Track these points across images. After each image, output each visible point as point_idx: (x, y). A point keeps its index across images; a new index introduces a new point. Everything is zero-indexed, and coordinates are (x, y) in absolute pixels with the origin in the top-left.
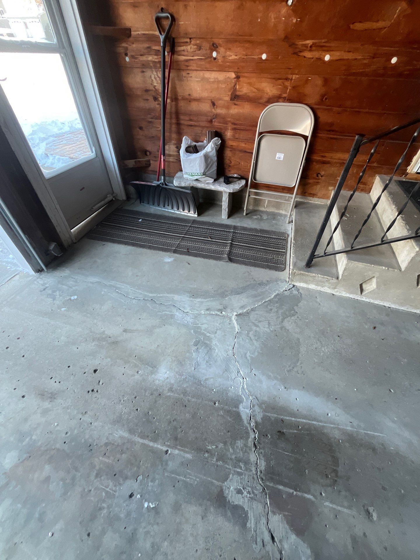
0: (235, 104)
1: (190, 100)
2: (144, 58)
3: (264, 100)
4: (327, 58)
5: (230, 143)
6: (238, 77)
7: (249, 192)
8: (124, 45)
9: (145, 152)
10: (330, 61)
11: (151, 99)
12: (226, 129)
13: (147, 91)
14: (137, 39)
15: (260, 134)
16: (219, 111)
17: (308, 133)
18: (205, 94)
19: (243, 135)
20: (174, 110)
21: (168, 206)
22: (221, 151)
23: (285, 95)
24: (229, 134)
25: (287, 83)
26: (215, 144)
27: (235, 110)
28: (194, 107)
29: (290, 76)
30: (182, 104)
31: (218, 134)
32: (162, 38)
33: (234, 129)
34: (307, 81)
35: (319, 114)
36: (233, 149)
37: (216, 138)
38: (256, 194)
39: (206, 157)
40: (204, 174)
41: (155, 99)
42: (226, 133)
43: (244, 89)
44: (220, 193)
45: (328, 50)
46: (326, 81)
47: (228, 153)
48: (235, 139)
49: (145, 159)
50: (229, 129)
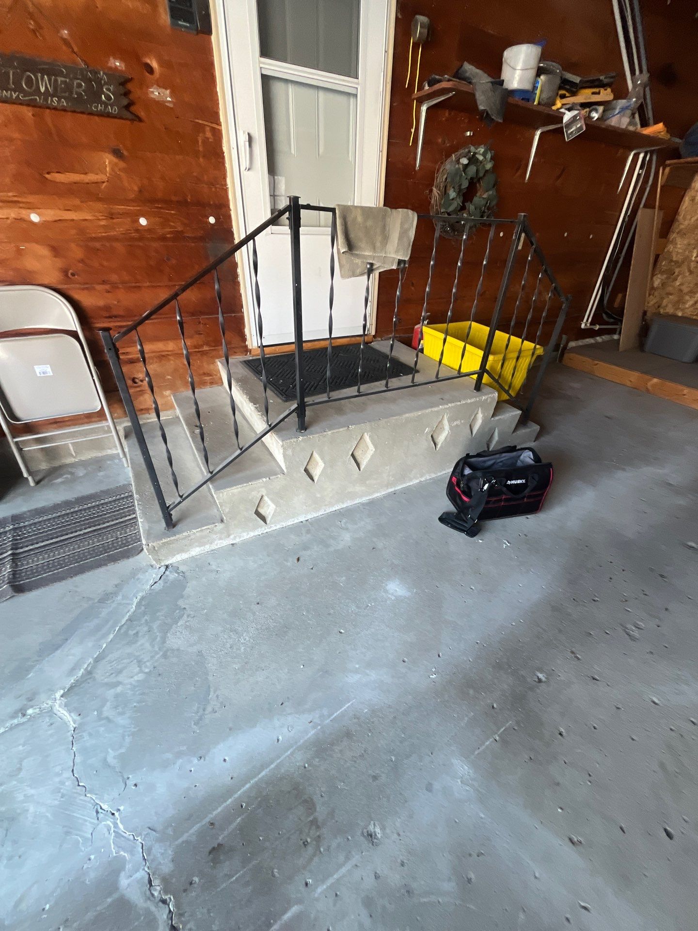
4: (35, 218)
7: (17, 443)
10: (44, 223)
34: (20, 251)
38: (39, 442)
46: (56, 250)
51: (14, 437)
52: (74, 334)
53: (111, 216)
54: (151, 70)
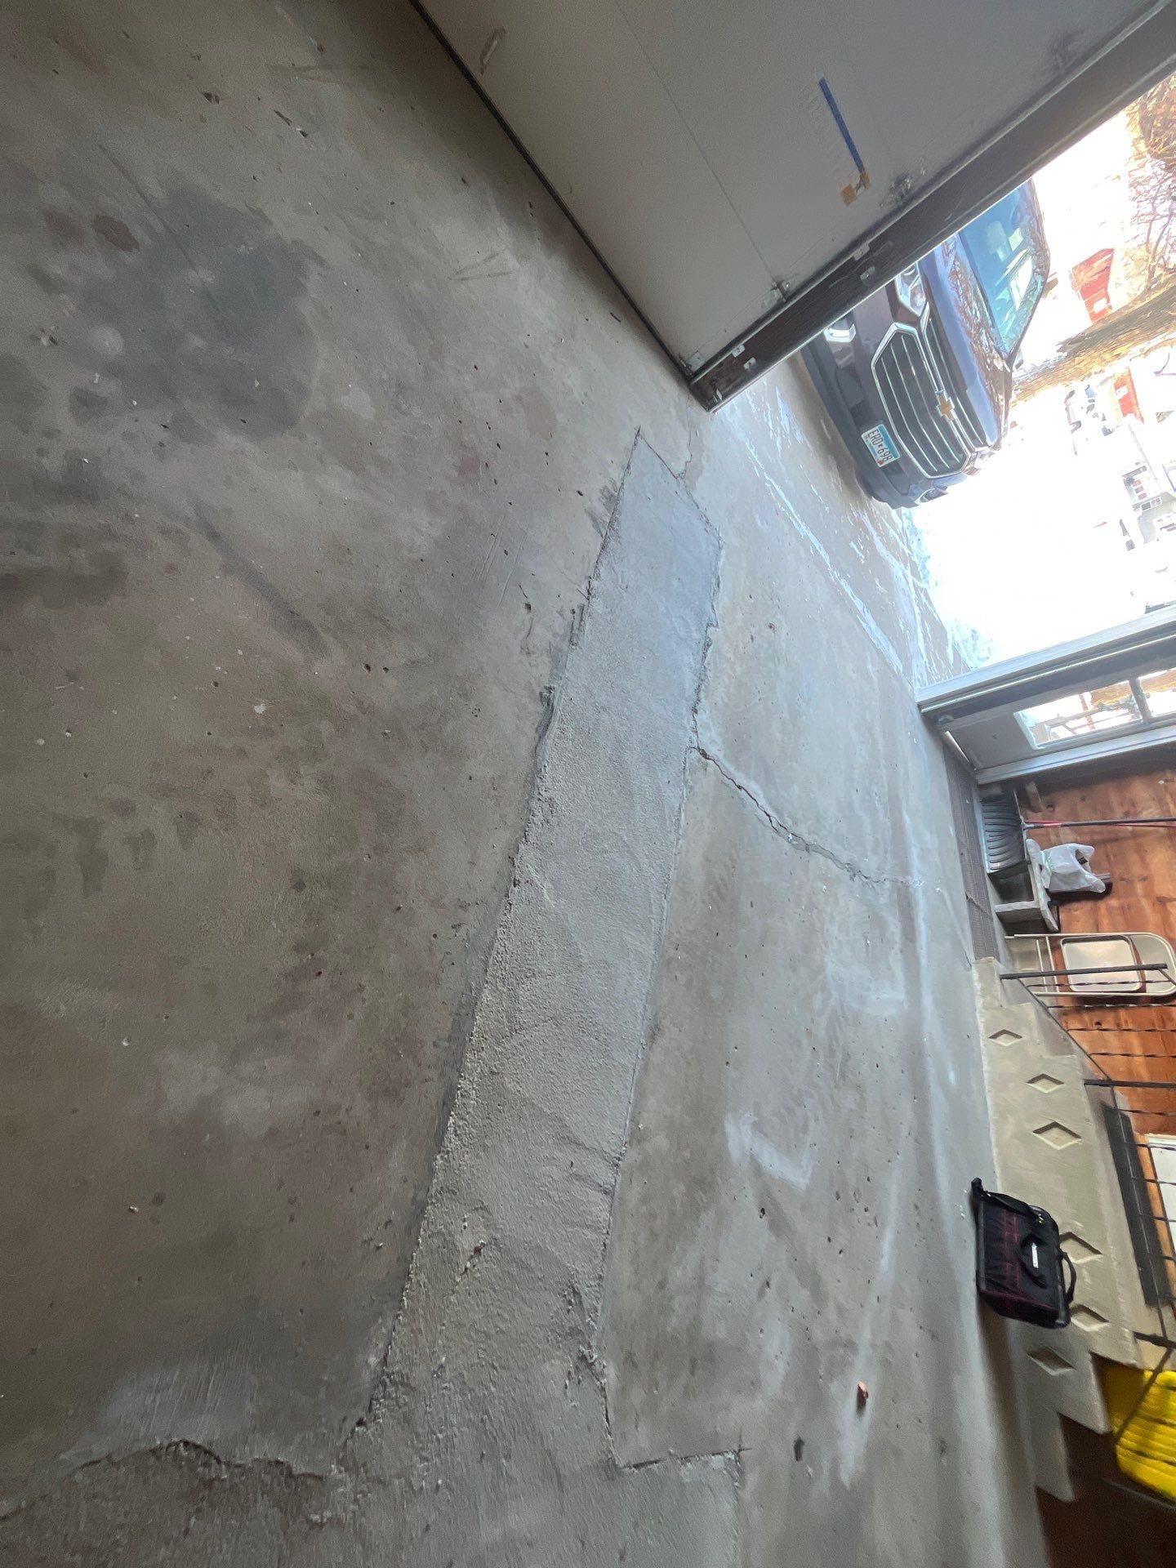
0: (1154, 904)
1: (1141, 851)
3: (1171, 935)
5: (1102, 905)
9: (1051, 805)
11: (1125, 809)
12: (1119, 897)
13: (1134, 805)
15: (1130, 937)
16: (1139, 887)
18: (1153, 867)
19: (1119, 918)
20: (1121, 835)
21: (989, 837)
22: (1088, 894)
24: (1113, 902)
26: (1096, 885)
27: (1145, 904)
28: (1134, 858)
30: (1131, 843)
31: (1109, 886)
33: (1122, 908)
36: (1095, 911)
37: (1104, 885)
39: (1077, 874)
40: (1054, 874)
41: (1127, 814)
42: (1114, 899)
44: (1031, 897)
47: (1087, 905)
48: (1110, 910)
49: (1043, 807)
50: (1122, 901)
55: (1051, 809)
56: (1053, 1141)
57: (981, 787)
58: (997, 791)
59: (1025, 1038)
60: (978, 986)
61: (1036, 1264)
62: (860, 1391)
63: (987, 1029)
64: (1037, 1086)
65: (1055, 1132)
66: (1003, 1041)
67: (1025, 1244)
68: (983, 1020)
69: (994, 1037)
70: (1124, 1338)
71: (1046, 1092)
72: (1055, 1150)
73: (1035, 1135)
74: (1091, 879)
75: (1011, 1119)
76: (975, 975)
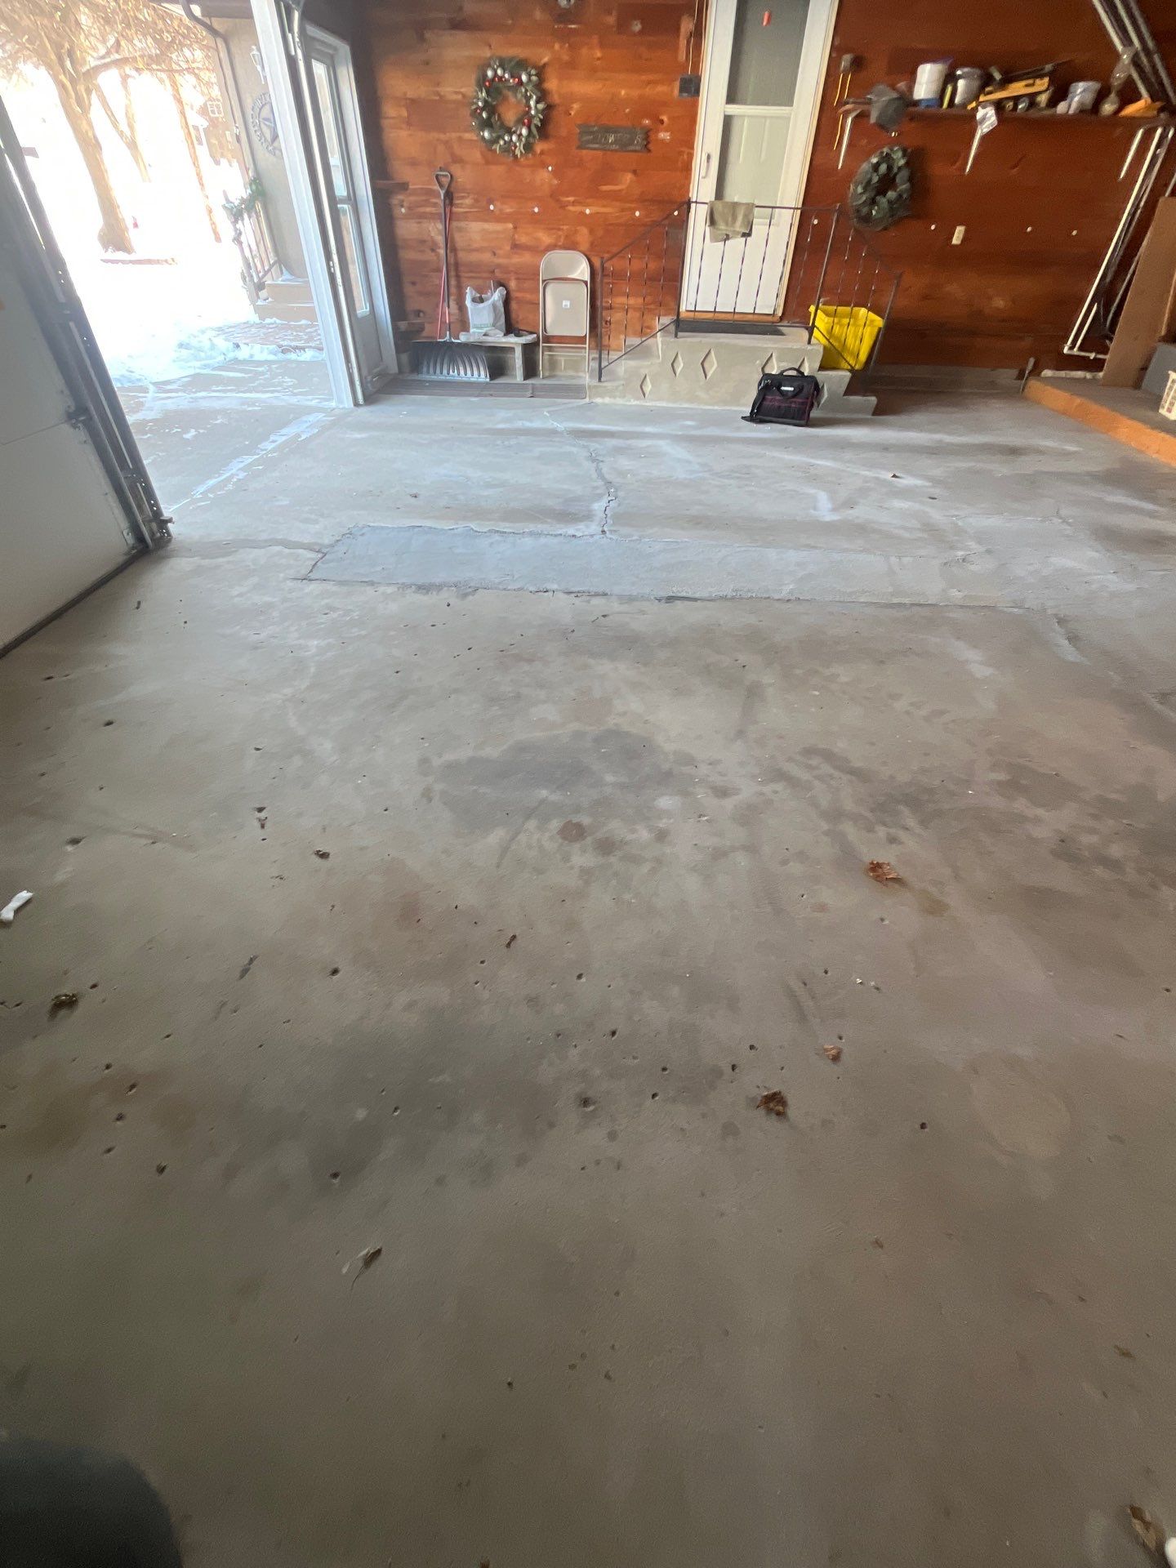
0: (516, 254)
1: (468, 249)
2: (422, 210)
3: (542, 248)
4: (588, 211)
5: (514, 294)
6: (515, 228)
7: (543, 347)
8: (400, 197)
9: (418, 315)
10: (591, 214)
12: (509, 280)
13: (423, 242)
14: (415, 192)
15: (543, 281)
16: (501, 260)
17: (587, 277)
18: (485, 244)
19: (527, 285)
21: (454, 372)
22: (507, 302)
23: (560, 244)
24: (513, 284)
25: (560, 233)
26: (500, 292)
27: (516, 260)
28: (474, 257)
29: (562, 227)
30: (464, 255)
31: (502, 285)
32: (442, 193)
33: (517, 279)
34: (576, 232)
35: (593, 259)
36: (519, 301)
37: (501, 288)
38: (550, 349)
39: (494, 306)
40: (492, 325)
42: (510, 283)
43: (523, 239)
44: (512, 349)
45: (588, 205)
46: (591, 231)
47: (514, 305)
48: (520, 290)
49: (418, 321)
50: (513, 278)
51: (543, 343)
52: (586, 283)
53: (623, 210)
54: (662, 122)
55: (421, 314)
56: (713, 367)
57: (401, 371)
58: (405, 357)
59: (646, 371)
60: (607, 400)
61: (791, 389)
62: (893, 476)
63: (638, 399)
64: (678, 371)
65: (706, 365)
66: (648, 387)
67: (783, 393)
68: (632, 400)
69: (644, 395)
70: (812, 349)
71: (682, 365)
72: (717, 368)
73: (708, 377)
74: (497, 296)
75: (697, 393)
76: (599, 400)
